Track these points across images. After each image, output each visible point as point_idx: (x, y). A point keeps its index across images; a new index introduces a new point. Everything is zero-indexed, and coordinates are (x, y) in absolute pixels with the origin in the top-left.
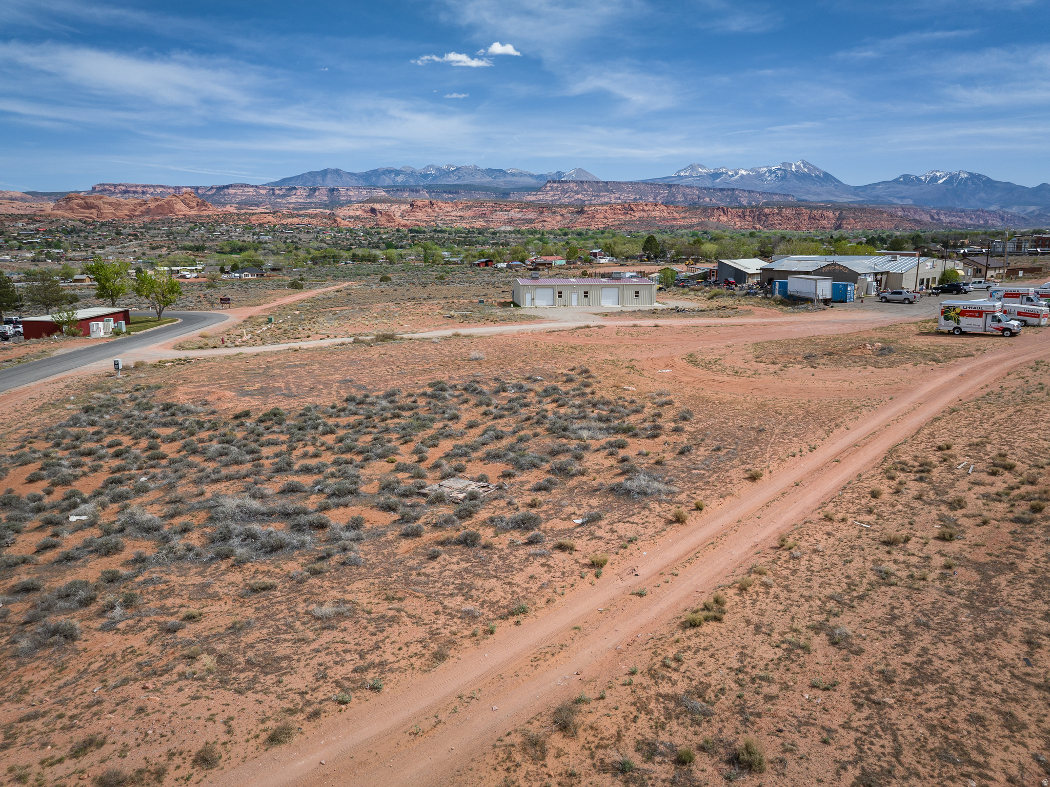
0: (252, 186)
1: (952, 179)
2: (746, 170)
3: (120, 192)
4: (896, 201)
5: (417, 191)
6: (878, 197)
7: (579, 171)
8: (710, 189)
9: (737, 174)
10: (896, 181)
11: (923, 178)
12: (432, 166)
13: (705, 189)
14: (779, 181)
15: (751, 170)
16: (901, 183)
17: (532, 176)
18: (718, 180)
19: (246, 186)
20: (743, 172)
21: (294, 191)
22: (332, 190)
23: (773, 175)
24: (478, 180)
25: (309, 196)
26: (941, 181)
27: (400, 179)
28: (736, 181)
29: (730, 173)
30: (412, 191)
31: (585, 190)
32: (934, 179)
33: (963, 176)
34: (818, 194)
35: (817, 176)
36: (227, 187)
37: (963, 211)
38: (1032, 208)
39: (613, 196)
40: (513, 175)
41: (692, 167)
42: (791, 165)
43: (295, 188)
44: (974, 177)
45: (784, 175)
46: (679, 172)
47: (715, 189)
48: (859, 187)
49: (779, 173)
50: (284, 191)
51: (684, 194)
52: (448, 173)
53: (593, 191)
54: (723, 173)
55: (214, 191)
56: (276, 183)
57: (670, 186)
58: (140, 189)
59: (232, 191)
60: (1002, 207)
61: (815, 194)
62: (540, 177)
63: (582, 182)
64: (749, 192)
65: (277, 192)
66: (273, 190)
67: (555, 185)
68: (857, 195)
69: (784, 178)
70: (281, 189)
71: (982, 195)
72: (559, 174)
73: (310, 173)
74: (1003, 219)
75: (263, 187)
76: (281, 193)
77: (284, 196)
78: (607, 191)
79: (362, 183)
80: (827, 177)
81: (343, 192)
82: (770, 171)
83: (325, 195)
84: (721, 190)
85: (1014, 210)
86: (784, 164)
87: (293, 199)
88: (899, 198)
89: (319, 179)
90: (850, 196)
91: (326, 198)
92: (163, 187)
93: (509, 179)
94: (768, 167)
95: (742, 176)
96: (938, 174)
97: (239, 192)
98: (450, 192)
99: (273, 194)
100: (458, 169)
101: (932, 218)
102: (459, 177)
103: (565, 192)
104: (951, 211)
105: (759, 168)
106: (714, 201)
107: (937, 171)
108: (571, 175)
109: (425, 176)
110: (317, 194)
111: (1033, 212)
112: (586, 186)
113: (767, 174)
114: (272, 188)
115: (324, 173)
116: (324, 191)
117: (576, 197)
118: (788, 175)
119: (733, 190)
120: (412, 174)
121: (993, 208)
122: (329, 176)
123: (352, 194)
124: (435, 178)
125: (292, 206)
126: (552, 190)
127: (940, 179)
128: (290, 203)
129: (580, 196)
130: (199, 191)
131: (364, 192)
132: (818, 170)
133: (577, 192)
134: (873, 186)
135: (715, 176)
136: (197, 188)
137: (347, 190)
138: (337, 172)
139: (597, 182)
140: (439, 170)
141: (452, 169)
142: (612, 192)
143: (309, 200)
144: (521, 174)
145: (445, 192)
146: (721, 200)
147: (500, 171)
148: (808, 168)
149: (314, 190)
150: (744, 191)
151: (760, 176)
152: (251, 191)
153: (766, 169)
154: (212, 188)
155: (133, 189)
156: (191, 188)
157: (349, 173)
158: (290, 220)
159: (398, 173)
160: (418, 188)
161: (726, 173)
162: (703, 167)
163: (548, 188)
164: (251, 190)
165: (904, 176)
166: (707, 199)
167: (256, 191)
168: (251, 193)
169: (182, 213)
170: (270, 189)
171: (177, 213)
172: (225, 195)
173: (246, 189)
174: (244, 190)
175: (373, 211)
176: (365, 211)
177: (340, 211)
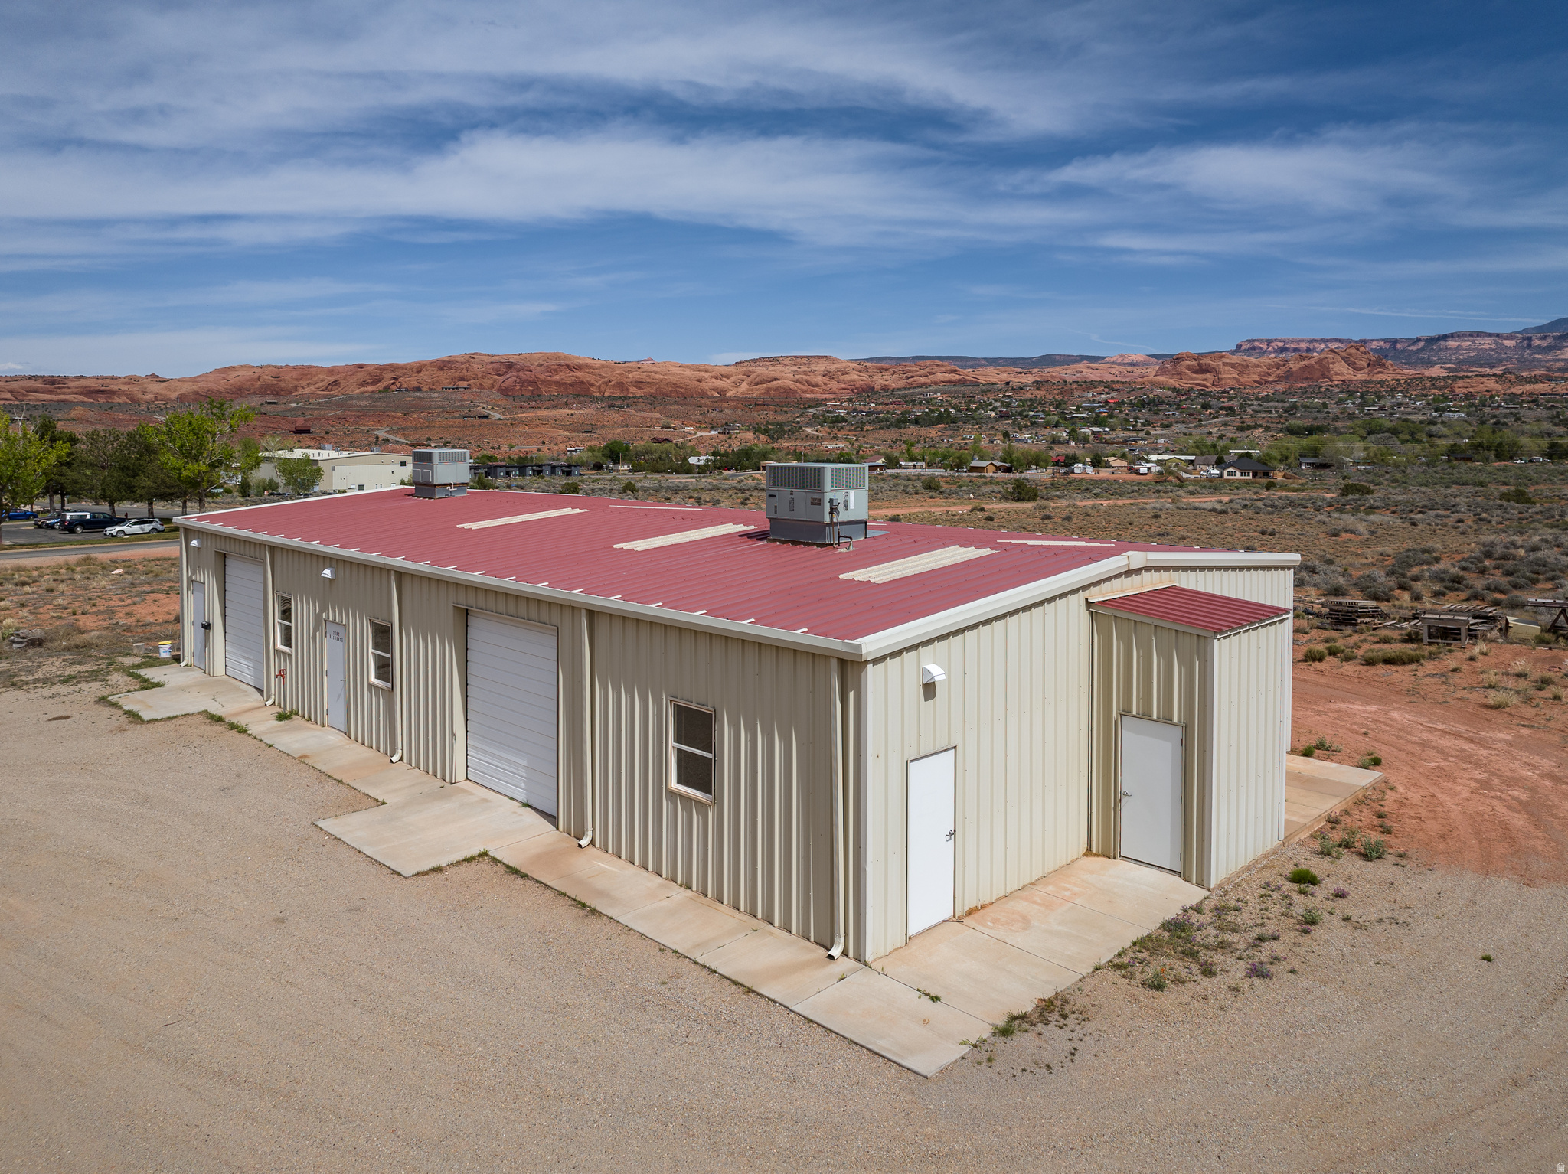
0: (1490, 335)
3: (1275, 351)
19: (1479, 334)
36: (1445, 337)
50: (1549, 340)
55: (1421, 344)
56: (1540, 329)
58: (1303, 346)
59: (1452, 344)
65: (1537, 342)
66: (1530, 339)
70: (1544, 338)
75: (1511, 337)
76: (1544, 344)
77: (1549, 349)
92: (1340, 341)
97: (1465, 344)
99: (1529, 346)
114: (1526, 338)
125: (1558, 365)
128: (1558, 360)
130: (1398, 346)
136: (1395, 342)
152: (1487, 343)
154: (1419, 340)
155: (1294, 346)
156: (1385, 341)
158: (1529, 387)
164: (1488, 340)
167: (1496, 343)
168: (1487, 346)
169: (1340, 378)
170: (1524, 339)
171: (1334, 378)
172: (1440, 350)
173: (1478, 340)
174: (1473, 342)
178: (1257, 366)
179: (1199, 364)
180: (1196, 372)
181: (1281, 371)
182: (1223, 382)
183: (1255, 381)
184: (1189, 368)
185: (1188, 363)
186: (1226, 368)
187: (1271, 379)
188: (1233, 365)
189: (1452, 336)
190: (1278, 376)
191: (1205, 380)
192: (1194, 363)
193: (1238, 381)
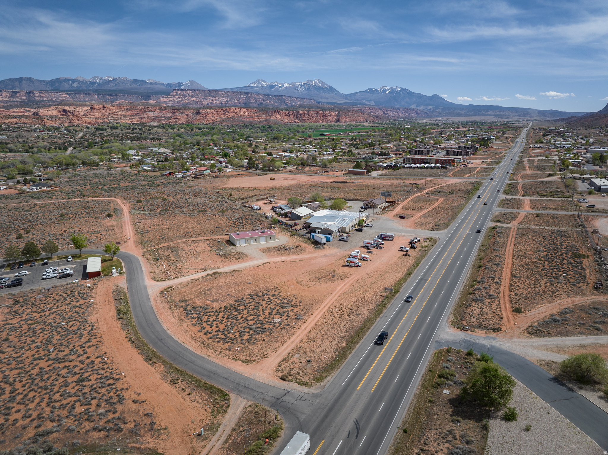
1: (393, 91)
2: (288, 84)
4: (367, 102)
5: (89, 94)
6: (358, 100)
7: (192, 82)
8: (269, 95)
9: (283, 86)
10: (366, 91)
11: (379, 90)
12: (97, 77)
13: (266, 95)
14: (306, 90)
15: (291, 84)
16: (368, 92)
17: (163, 84)
18: (273, 89)
20: (287, 85)
22: (29, 93)
23: (303, 87)
24: (128, 86)
25: (11, 97)
26: (388, 92)
27: (75, 85)
28: (283, 90)
29: (280, 85)
30: (86, 94)
31: (197, 95)
32: (385, 91)
33: (398, 89)
34: (327, 98)
35: (326, 88)
37: (398, 109)
38: (430, 107)
39: (214, 99)
40: (151, 84)
41: (258, 81)
42: (312, 81)
44: (403, 90)
45: (309, 87)
46: (251, 84)
47: (272, 95)
48: (348, 94)
49: (306, 86)
51: (255, 98)
52: (108, 82)
53: (202, 96)
54: (275, 85)
57: (247, 93)
60: (416, 106)
61: (325, 99)
62: (168, 85)
63: (195, 90)
64: (291, 97)
67: (179, 92)
68: (347, 99)
69: (308, 89)
71: (407, 99)
72: (180, 84)
73: (9, 80)
74: (417, 113)
78: (211, 96)
79: (48, 88)
80: (331, 89)
81: (37, 94)
82: (301, 85)
83: (24, 96)
84: (276, 96)
85: (422, 108)
86: (308, 81)
88: (368, 101)
89: (16, 84)
90: (343, 100)
91: (25, 98)
93: (149, 86)
94: (300, 82)
95: (286, 87)
96: (386, 88)
98: (111, 95)
100: (114, 79)
101: (384, 113)
102: (116, 85)
103: (185, 96)
104: (393, 109)
105: (295, 83)
106: (272, 102)
107: (385, 86)
108: (187, 84)
109: (93, 83)
110: (18, 95)
111: (430, 109)
112: (197, 93)
113: (300, 86)
115: (20, 80)
116: (23, 93)
117: (192, 99)
118: (311, 87)
119: (282, 96)
120: (83, 82)
121: (413, 107)
122: (24, 82)
123: (44, 95)
124: (99, 85)
126: (177, 95)
127: (387, 91)
129: (194, 99)
131: (52, 95)
132: (326, 84)
133: (192, 97)
134: (355, 94)
135: (272, 86)
137: (40, 93)
138: (30, 79)
139: (204, 91)
140: (102, 79)
141: (110, 79)
142: (213, 96)
143: (12, 99)
144: (156, 83)
145: (108, 95)
146: (276, 102)
147: (142, 81)
148: (321, 84)
149: (16, 92)
150: (288, 97)
151: (296, 88)
153: (299, 83)
157: (39, 80)
159: (74, 81)
160: (90, 92)
161: (278, 85)
162: (265, 82)
163: (175, 94)
165: (370, 89)
166: (268, 101)
175: (64, 111)
176: (59, 111)
177: (41, 111)
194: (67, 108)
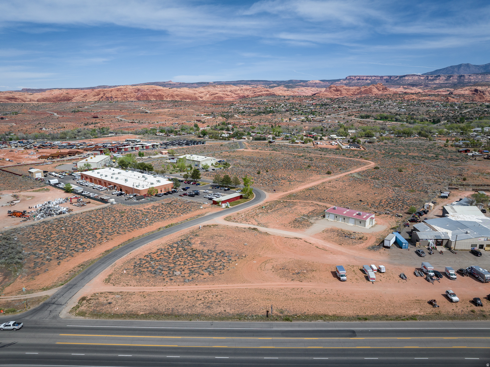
0: (417, 76)
19: (414, 75)
21: (439, 78)
25: (446, 80)
36: (405, 76)
43: (439, 76)
50: (433, 77)
55: (398, 78)
58: (365, 78)
59: (406, 78)
65: (430, 78)
66: (428, 77)
73: (451, 67)
75: (423, 76)
77: (432, 80)
81: (467, 77)
87: (437, 82)
91: (456, 81)
92: (376, 76)
97: (410, 78)
99: (428, 79)
110: (451, 78)
115: (460, 66)
116: (456, 77)
122: (462, 67)
123: (472, 78)
128: (434, 84)
131: (480, 77)
136: (391, 77)
137: (470, 76)
143: (446, 82)
152: (416, 78)
155: (362, 78)
157: (475, 65)
164: (417, 77)
167: (419, 78)
168: (416, 79)
169: (375, 93)
170: (426, 77)
171: (373, 93)
172: (403, 80)
173: (414, 77)
174: (412, 78)
175: (476, 91)
176: (471, 91)
177: (456, 91)
178: (352, 89)
179: (336, 89)
180: (335, 91)
181: (359, 91)
182: (343, 94)
183: (351, 94)
184: (334, 90)
185: (333, 88)
186: (344, 90)
187: (356, 93)
188: (346, 89)
189: (407, 76)
190: (358, 92)
191: (338, 93)
192: (335, 88)
193: (347, 94)
194: (479, 88)
